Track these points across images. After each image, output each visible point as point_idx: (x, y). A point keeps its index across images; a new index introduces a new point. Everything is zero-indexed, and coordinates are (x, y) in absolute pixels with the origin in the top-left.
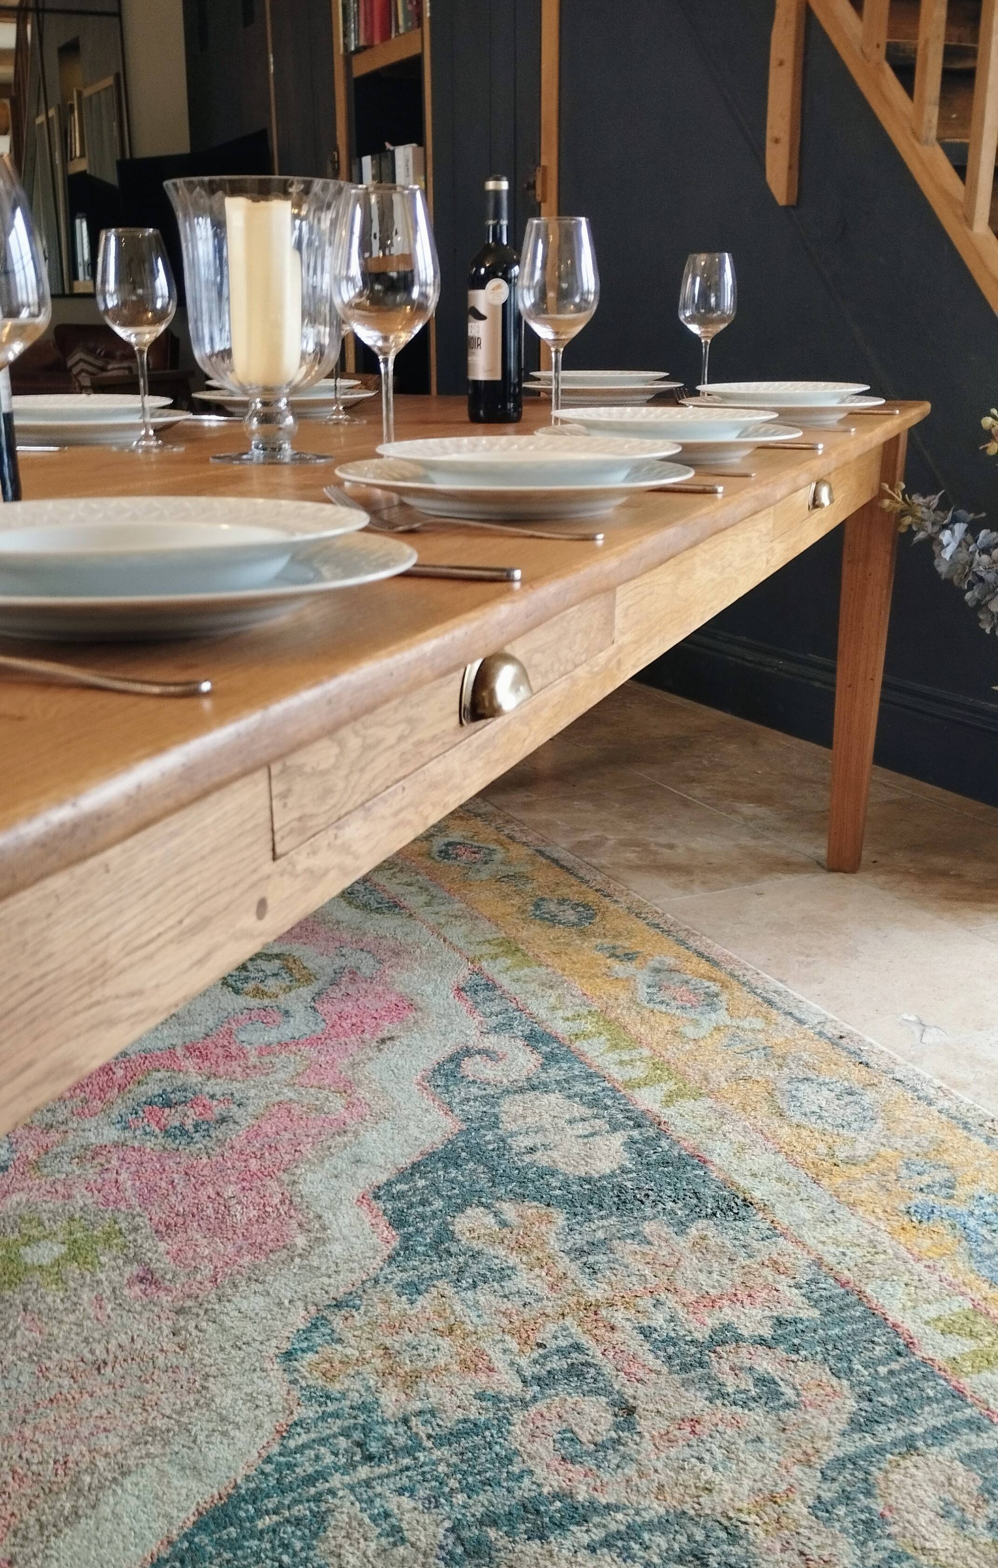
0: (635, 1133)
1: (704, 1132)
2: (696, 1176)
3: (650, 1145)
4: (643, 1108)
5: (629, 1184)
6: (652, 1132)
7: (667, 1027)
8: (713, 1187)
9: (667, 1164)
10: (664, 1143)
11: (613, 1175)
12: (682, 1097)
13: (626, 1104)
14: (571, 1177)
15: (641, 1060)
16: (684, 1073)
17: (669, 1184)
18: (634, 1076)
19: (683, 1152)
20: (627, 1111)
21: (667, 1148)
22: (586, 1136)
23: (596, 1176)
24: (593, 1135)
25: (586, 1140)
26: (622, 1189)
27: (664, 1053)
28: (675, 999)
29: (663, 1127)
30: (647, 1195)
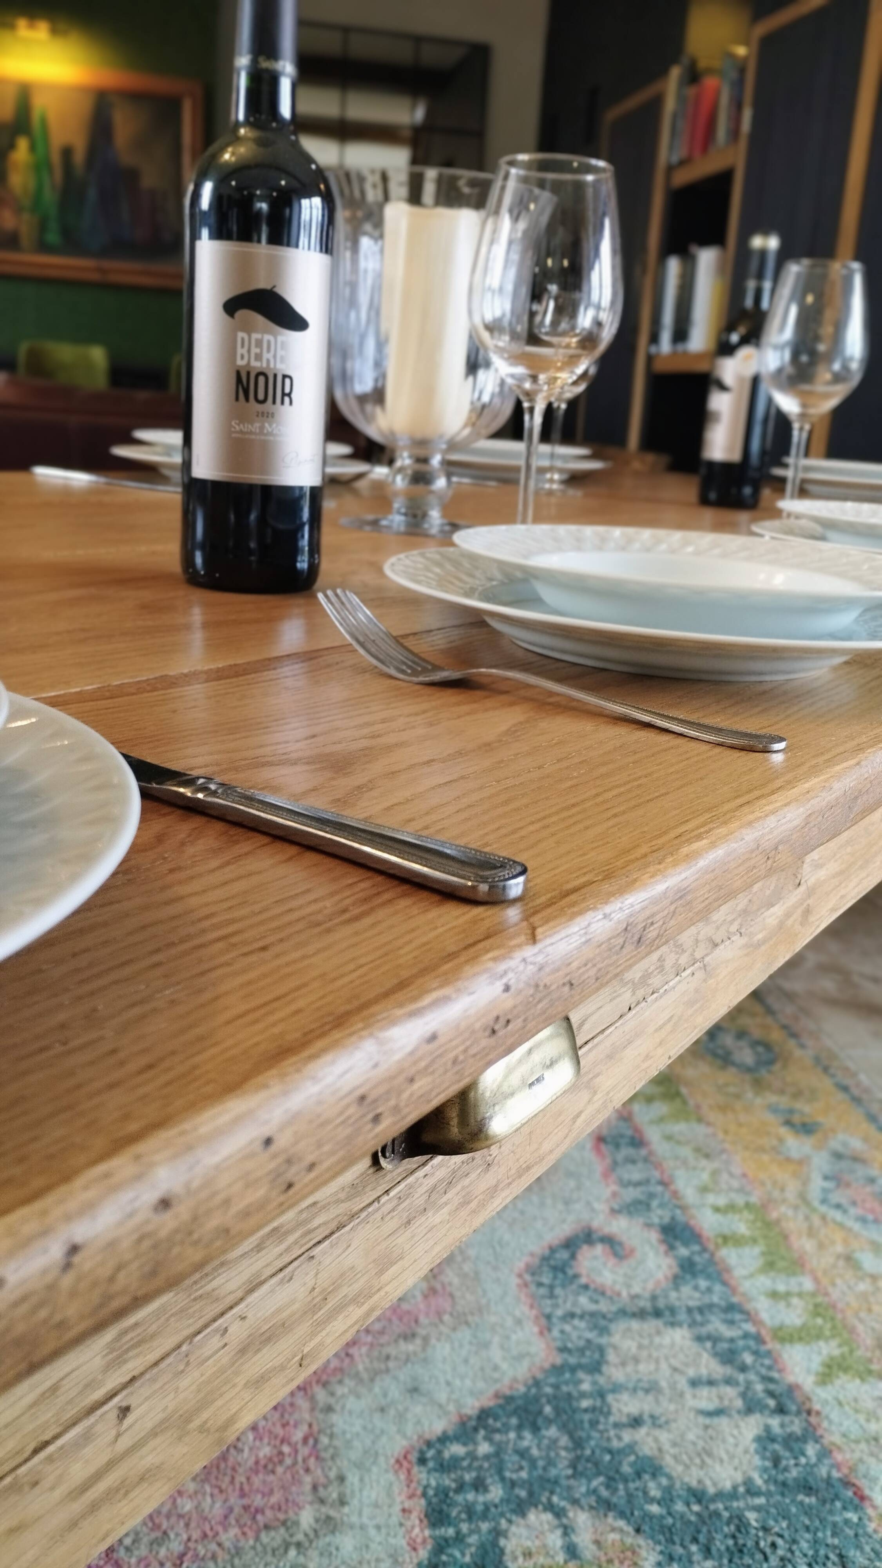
0: (775, 1422)
1: (867, 1441)
2: (847, 1522)
3: (791, 1450)
4: (791, 1379)
5: (752, 1517)
6: (796, 1426)
7: (839, 1248)
8: (867, 1549)
9: (809, 1490)
10: (811, 1450)
11: (733, 1495)
12: (846, 1370)
13: (770, 1368)
14: (678, 1485)
15: (800, 1295)
16: (852, 1331)
17: (807, 1529)
18: (788, 1321)
19: (835, 1474)
20: (771, 1380)
21: (813, 1460)
22: (710, 1414)
23: (711, 1490)
24: (719, 1412)
25: (707, 1421)
26: (742, 1525)
27: (830, 1290)
28: (854, 1203)
29: (813, 1419)
30: (774, 1545)
